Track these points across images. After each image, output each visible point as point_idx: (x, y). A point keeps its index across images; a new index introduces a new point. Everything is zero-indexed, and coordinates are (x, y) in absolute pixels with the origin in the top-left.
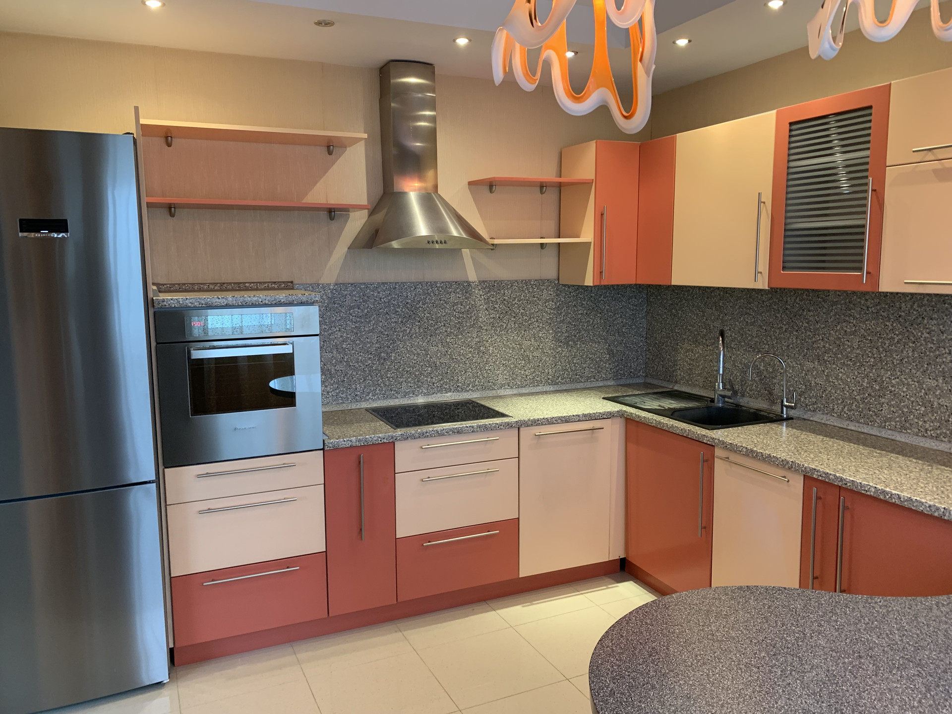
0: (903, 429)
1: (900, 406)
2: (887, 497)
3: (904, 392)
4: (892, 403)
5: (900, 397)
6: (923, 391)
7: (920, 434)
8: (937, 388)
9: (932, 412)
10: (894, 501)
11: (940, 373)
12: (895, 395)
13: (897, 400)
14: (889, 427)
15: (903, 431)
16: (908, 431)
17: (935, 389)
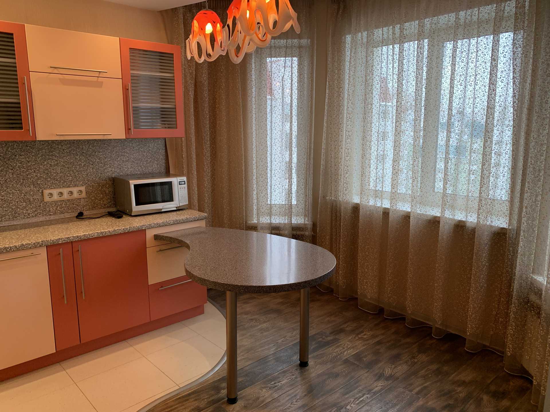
0: (14, 217)
1: (10, 206)
2: (104, 234)
3: (11, 198)
4: (4, 206)
5: (9, 201)
6: (23, 194)
7: (26, 218)
8: (31, 191)
9: (30, 204)
10: (107, 234)
11: (31, 183)
12: (5, 201)
13: (7, 203)
14: (5, 220)
15: (15, 219)
16: (18, 218)
17: (30, 191)
